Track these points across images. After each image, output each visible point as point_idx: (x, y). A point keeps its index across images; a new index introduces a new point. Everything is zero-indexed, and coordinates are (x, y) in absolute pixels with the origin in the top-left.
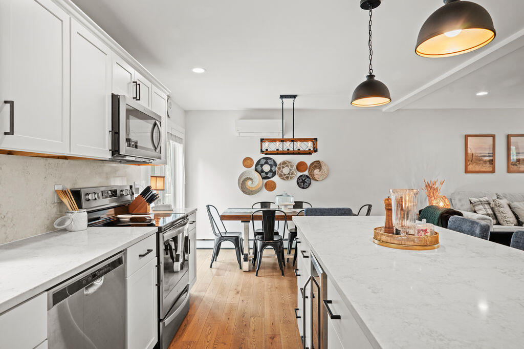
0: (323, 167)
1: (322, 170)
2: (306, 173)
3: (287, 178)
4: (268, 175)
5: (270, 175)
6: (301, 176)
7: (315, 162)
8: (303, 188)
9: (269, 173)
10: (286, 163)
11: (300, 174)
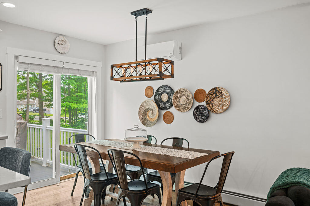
0: (224, 95)
1: (223, 100)
2: (204, 103)
3: (184, 109)
4: (166, 106)
5: (167, 105)
6: (198, 107)
7: (214, 89)
8: (201, 122)
9: (167, 103)
10: (183, 92)
11: (197, 104)
